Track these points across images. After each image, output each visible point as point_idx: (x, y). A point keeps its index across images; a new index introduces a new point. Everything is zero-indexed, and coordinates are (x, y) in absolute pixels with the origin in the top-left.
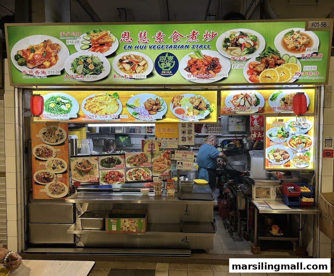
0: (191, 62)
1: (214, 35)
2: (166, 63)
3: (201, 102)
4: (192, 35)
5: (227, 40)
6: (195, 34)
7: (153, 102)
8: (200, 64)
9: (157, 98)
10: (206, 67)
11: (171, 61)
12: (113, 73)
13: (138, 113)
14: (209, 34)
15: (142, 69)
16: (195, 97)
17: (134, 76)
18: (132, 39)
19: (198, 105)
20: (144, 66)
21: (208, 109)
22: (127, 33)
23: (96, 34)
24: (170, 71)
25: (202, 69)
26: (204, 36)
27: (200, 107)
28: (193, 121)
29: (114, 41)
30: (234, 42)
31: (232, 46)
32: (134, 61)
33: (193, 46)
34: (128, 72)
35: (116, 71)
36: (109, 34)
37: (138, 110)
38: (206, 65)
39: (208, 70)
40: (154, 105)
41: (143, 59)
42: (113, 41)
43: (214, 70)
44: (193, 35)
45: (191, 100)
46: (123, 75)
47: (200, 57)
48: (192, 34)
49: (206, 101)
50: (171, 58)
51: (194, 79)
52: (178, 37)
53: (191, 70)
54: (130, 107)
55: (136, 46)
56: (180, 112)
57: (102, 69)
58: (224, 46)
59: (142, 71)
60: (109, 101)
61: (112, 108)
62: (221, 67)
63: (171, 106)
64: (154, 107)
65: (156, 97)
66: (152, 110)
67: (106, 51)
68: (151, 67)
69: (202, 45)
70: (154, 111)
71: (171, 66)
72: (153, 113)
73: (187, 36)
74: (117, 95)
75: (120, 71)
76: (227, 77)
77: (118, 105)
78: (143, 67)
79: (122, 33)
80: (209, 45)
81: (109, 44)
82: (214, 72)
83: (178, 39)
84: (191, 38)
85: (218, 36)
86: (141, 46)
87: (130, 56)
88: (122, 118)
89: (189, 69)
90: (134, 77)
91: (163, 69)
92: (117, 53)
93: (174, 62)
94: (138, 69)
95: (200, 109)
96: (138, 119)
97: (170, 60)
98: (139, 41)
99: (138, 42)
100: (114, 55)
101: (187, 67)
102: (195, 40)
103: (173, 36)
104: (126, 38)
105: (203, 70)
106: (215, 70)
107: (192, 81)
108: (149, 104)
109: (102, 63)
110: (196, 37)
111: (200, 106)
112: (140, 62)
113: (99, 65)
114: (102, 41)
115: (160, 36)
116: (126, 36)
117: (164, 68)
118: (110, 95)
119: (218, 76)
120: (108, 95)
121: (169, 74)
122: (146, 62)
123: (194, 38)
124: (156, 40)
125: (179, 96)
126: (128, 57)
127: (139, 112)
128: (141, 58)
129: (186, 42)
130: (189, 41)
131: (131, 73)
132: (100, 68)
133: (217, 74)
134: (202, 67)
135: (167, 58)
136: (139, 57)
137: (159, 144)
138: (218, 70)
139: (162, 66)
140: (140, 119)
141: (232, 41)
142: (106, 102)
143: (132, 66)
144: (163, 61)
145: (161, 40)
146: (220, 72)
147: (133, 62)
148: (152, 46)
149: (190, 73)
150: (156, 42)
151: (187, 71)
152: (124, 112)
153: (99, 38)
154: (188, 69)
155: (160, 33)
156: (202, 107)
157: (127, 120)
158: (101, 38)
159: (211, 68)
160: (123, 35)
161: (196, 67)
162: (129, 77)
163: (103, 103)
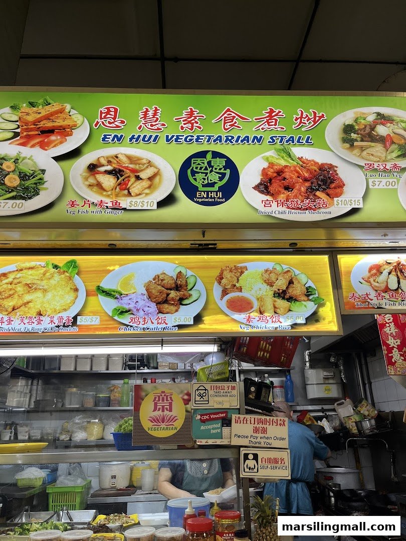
0: (269, 173)
1: (317, 118)
2: (206, 174)
3: (291, 282)
4: (265, 118)
5: (348, 129)
6: (274, 116)
7: (171, 283)
8: (291, 178)
9: (180, 272)
10: (307, 184)
11: (220, 169)
12: (70, 196)
13: (127, 309)
14: (307, 116)
15: (147, 186)
16: (275, 269)
17: (125, 203)
18: (123, 122)
19: (285, 289)
20: (151, 179)
21: (311, 297)
22: (113, 110)
23: (34, 109)
24: (217, 192)
25: (297, 187)
26: (296, 120)
27: (292, 292)
28: (276, 328)
29: (78, 126)
30: (367, 132)
31: (362, 140)
32: (127, 168)
33: (272, 138)
34: (109, 193)
35: (77, 190)
36: (67, 111)
37: (129, 301)
38: (306, 180)
39: (311, 191)
40: (171, 289)
41: (150, 164)
42: (75, 126)
43: (328, 190)
44: (271, 117)
45: (266, 276)
46: (95, 202)
47: (289, 163)
48: (268, 114)
49: (303, 279)
50: (219, 163)
51: (278, 210)
52: (235, 120)
53: (271, 189)
54: (107, 293)
55: (134, 136)
56: (241, 306)
57: (39, 187)
58: (344, 141)
59: (147, 191)
60: (53, 282)
61: (57, 298)
62: (344, 185)
63: (217, 290)
64: (173, 294)
65: (178, 270)
66: (166, 301)
67: (55, 146)
68: (169, 182)
69: (292, 137)
70: (173, 304)
71: (220, 180)
72: (168, 310)
73: (256, 119)
74: (75, 267)
75: (88, 190)
76: (361, 206)
77: (76, 290)
78: (149, 183)
79: (100, 109)
80: (309, 137)
81: (65, 131)
82: (328, 195)
83: (236, 125)
84: (266, 123)
85: (328, 121)
86: (145, 136)
87: (117, 157)
88: (83, 323)
89: (266, 188)
90: (123, 205)
91: (201, 188)
92: (85, 150)
93: (228, 172)
94: (136, 187)
95: (291, 299)
96: (127, 326)
97: (218, 168)
98: (141, 126)
99: (140, 128)
100: (75, 153)
101: (260, 184)
102: (276, 127)
103: (223, 117)
104: (108, 120)
105: (299, 190)
106: (330, 191)
107: (273, 215)
108: (159, 288)
109: (43, 171)
110: (276, 120)
111: (290, 290)
112: (142, 170)
113: (34, 177)
114: (49, 124)
115: (193, 118)
116: (108, 116)
117: (203, 186)
118: (56, 267)
119: (340, 205)
120: (50, 267)
121: (214, 198)
122: (156, 170)
123: (273, 123)
124: (183, 125)
125: (236, 268)
126: (112, 160)
127: (131, 306)
128: (144, 161)
129: (254, 129)
130: (261, 128)
131: (117, 196)
132: (36, 184)
133: (335, 199)
134: (297, 182)
135: (209, 163)
136: (139, 159)
137: (186, 397)
138: (338, 190)
139: (198, 181)
140: (135, 325)
141: (361, 130)
142: (44, 283)
143: (121, 179)
144: (201, 168)
145: (195, 124)
146: (342, 196)
147: (124, 170)
148: (173, 136)
149: (269, 198)
150: (182, 128)
151: (262, 192)
152: (89, 309)
153: (41, 117)
154: (264, 187)
155: (192, 111)
156: (295, 292)
157: (96, 329)
158: (47, 118)
159: (320, 186)
160: (101, 113)
161: (283, 184)
162: (110, 205)
163: (34, 286)
